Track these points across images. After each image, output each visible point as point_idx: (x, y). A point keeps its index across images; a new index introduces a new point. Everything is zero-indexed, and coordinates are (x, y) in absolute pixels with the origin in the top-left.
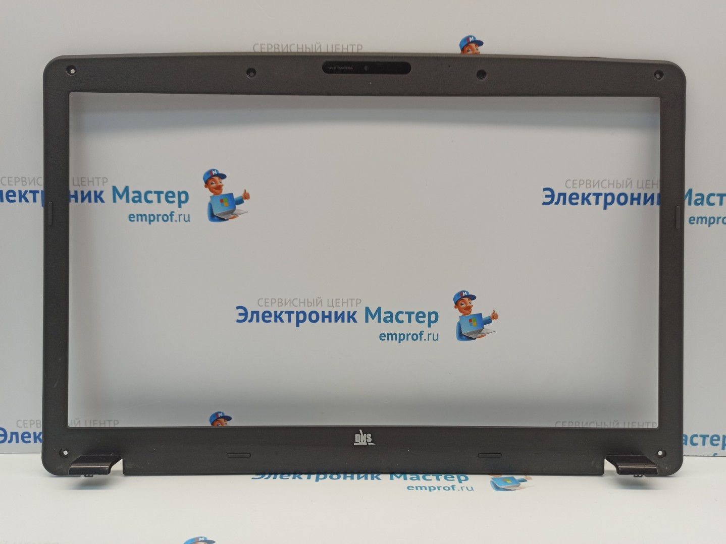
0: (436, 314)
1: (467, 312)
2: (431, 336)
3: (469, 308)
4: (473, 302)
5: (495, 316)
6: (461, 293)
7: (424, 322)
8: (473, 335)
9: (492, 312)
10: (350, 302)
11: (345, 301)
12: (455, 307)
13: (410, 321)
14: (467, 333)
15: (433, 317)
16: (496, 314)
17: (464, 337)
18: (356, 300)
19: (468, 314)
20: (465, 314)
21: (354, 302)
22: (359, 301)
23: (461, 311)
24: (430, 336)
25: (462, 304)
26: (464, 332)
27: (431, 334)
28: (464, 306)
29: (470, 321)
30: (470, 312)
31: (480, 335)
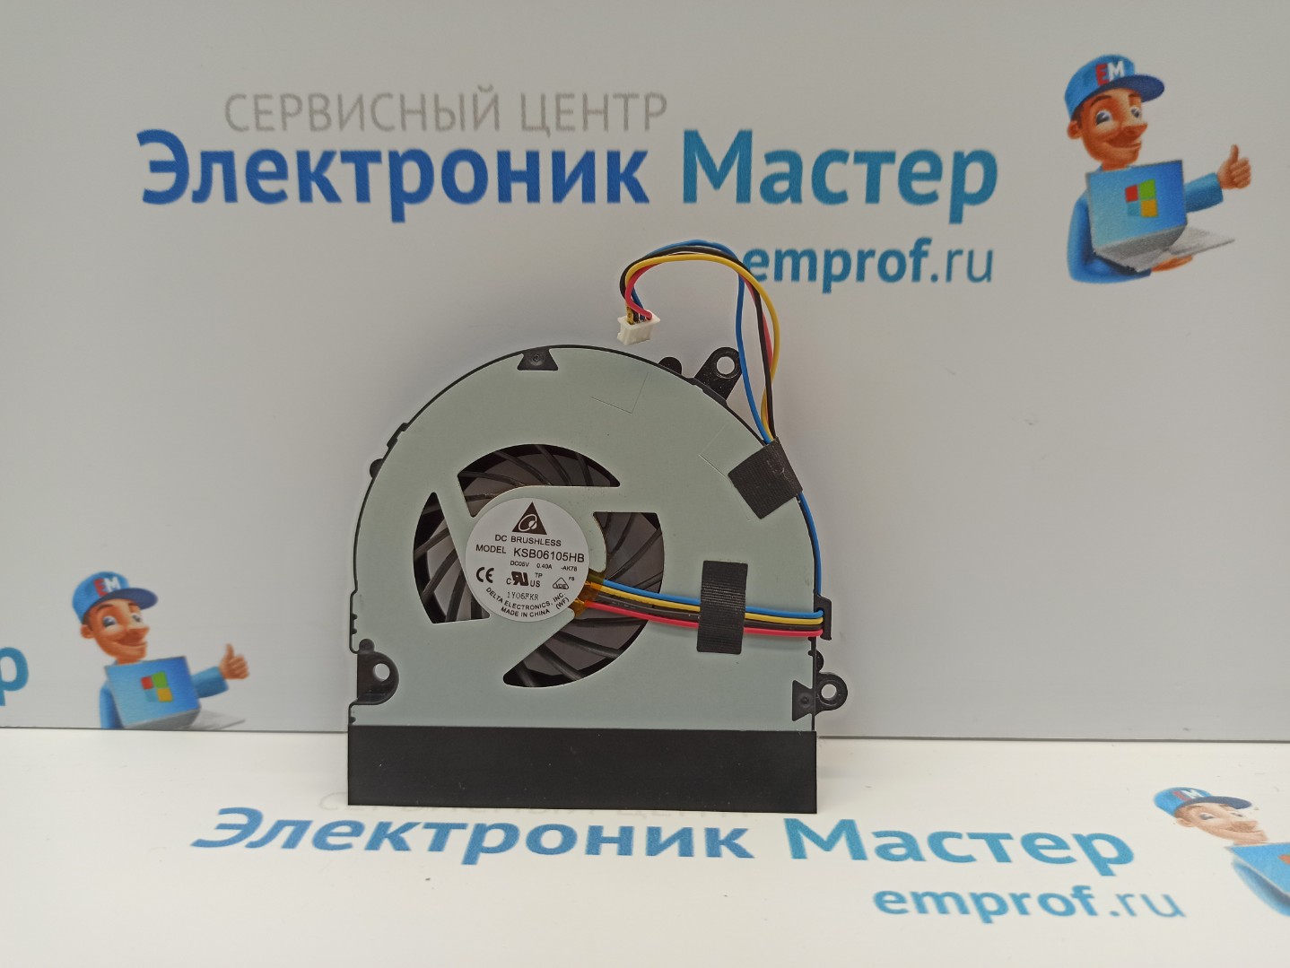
0: (987, 159)
1: (1121, 152)
2: (960, 263)
3: (1129, 137)
4: (1149, 109)
5: (1236, 174)
6: (1100, 67)
7: (932, 197)
8: (1140, 257)
9: (1226, 155)
10: (616, 107)
11: (596, 103)
12: (1072, 132)
13: (873, 195)
14: (1115, 249)
15: (974, 177)
16: (1245, 163)
17: (1099, 266)
18: (642, 101)
19: (1122, 163)
20: (1110, 163)
21: (637, 107)
22: (655, 105)
23: (1093, 149)
24: (956, 259)
25: (1100, 120)
26: (1102, 244)
27: (959, 252)
28: (1108, 126)
29: (1132, 194)
30: (1135, 155)
31: (1166, 257)
